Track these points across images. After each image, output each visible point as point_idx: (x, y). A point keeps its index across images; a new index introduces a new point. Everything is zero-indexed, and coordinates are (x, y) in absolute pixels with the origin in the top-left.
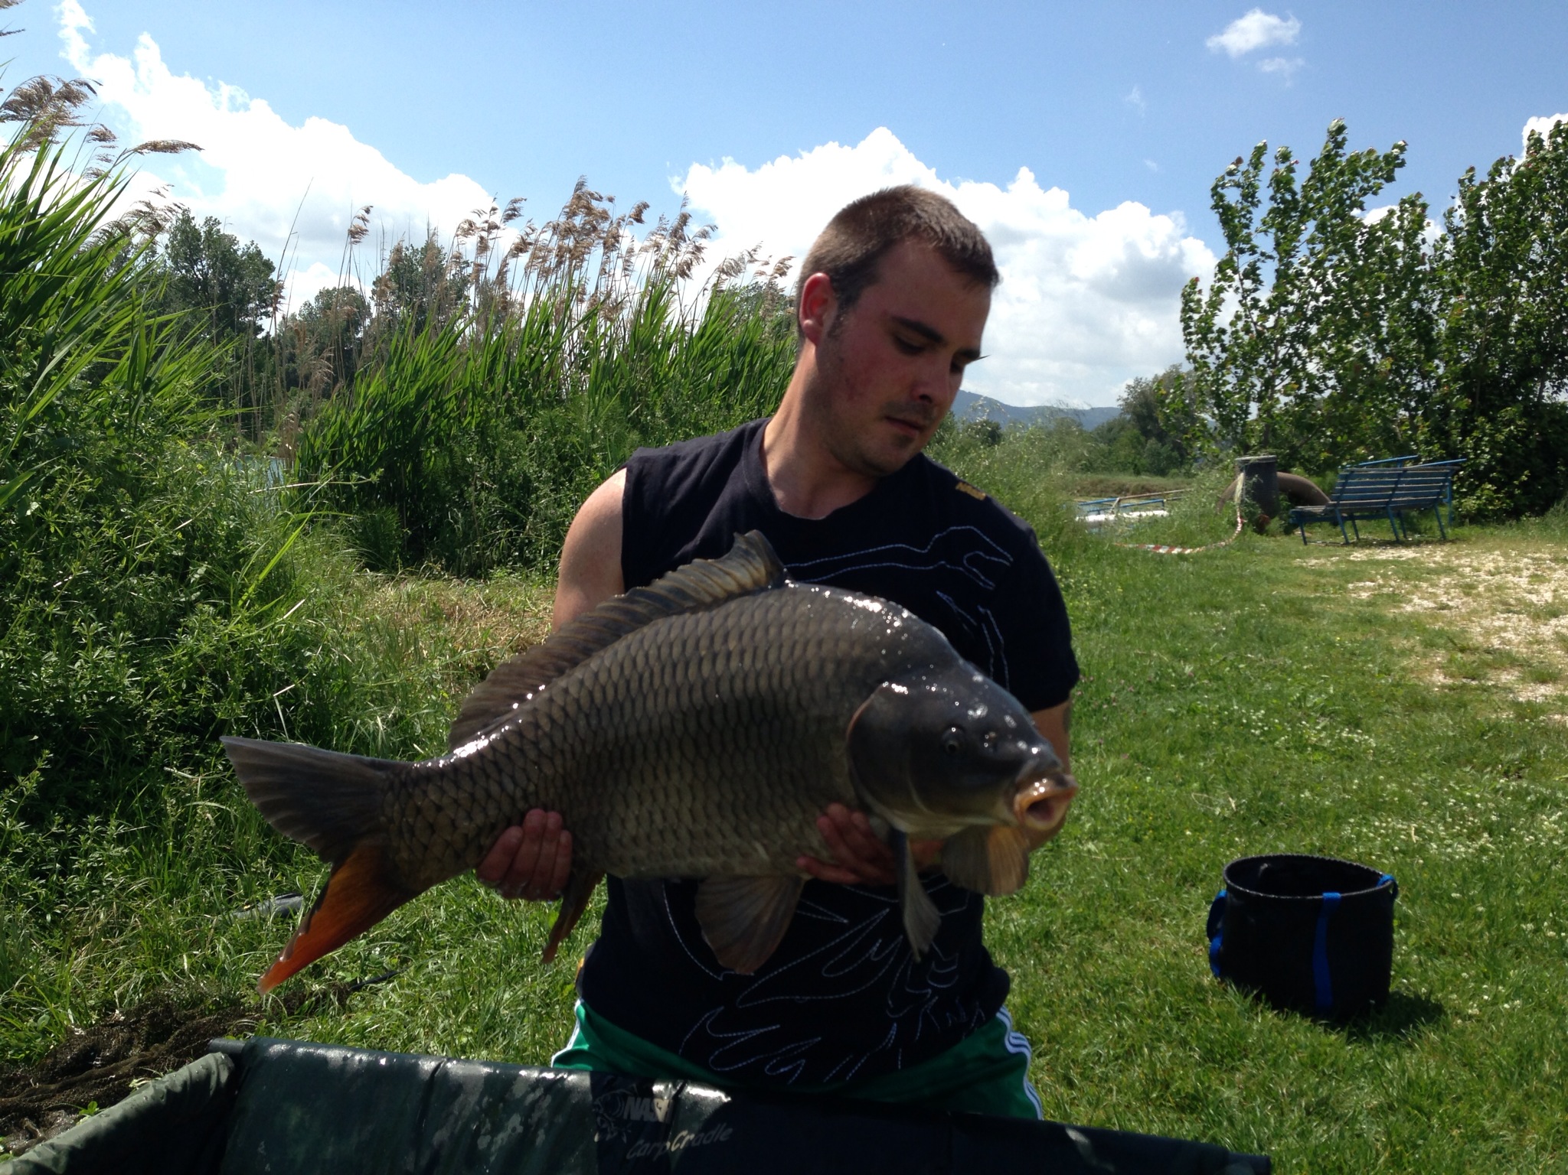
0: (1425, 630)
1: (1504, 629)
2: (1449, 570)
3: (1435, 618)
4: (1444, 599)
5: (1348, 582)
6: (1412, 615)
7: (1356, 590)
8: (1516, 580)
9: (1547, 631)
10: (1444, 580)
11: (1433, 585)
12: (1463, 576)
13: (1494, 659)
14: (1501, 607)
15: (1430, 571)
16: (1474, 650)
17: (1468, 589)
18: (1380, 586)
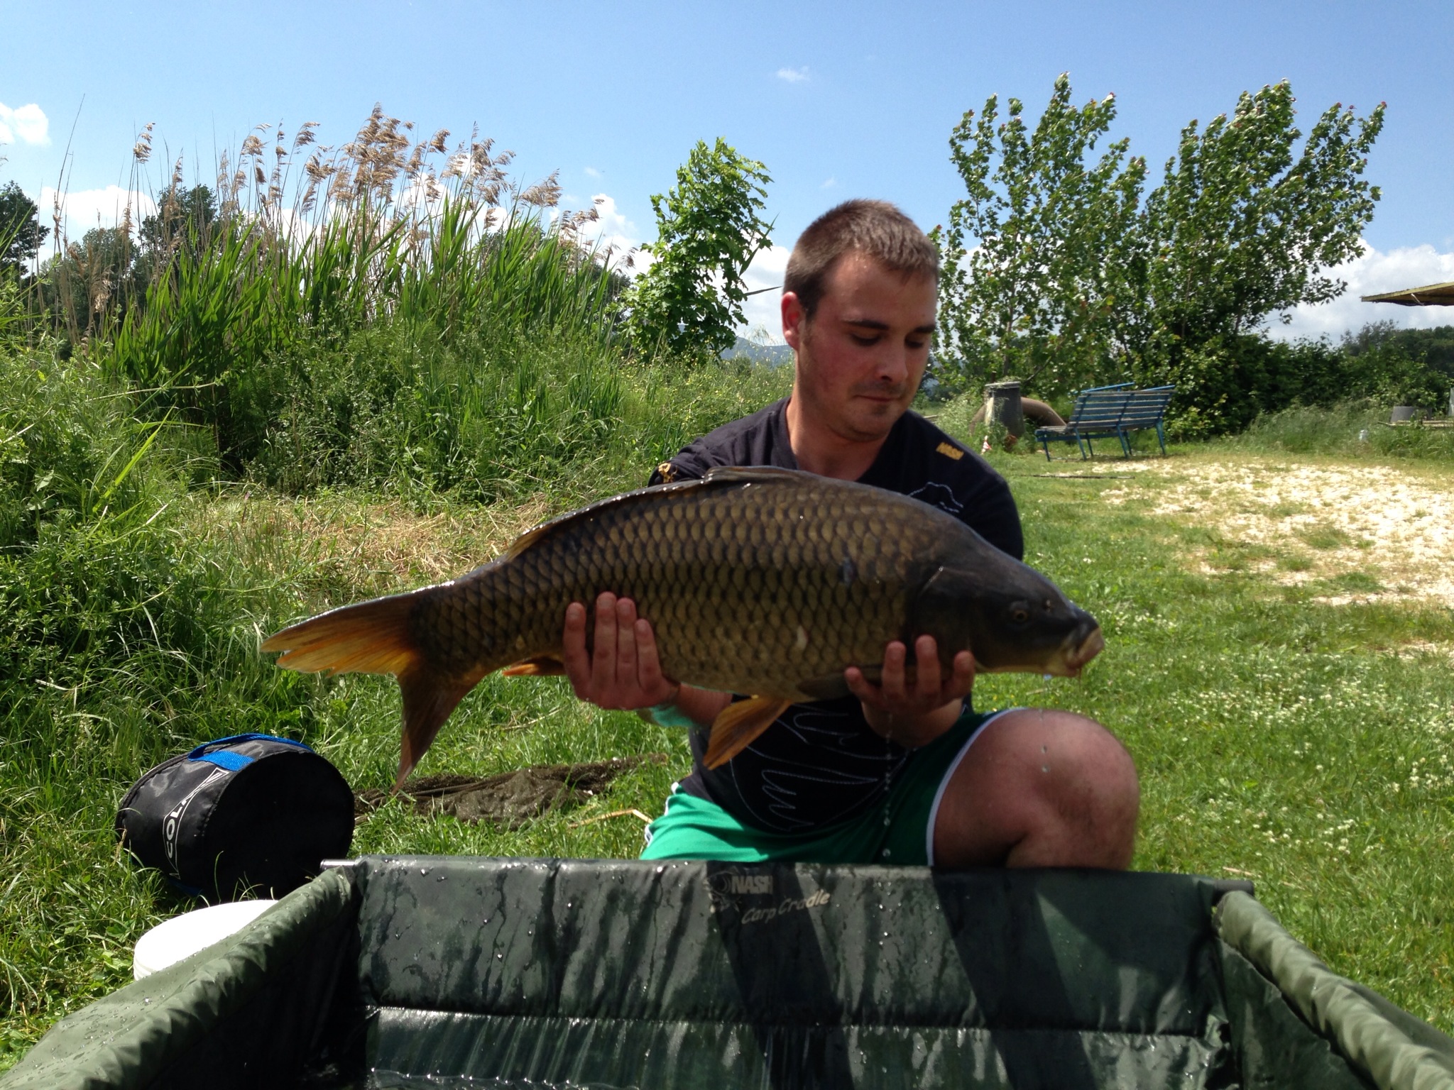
0: (1182, 530)
1: (1248, 526)
2: (1182, 479)
3: (1187, 520)
4: (1186, 503)
5: (1099, 491)
6: (1164, 517)
7: (1108, 497)
8: (1241, 485)
9: (1285, 526)
10: (1180, 488)
11: (1172, 492)
12: (1194, 483)
13: (1250, 553)
14: (1238, 508)
15: (1166, 481)
16: (1230, 545)
17: (1204, 494)
18: (1128, 494)
